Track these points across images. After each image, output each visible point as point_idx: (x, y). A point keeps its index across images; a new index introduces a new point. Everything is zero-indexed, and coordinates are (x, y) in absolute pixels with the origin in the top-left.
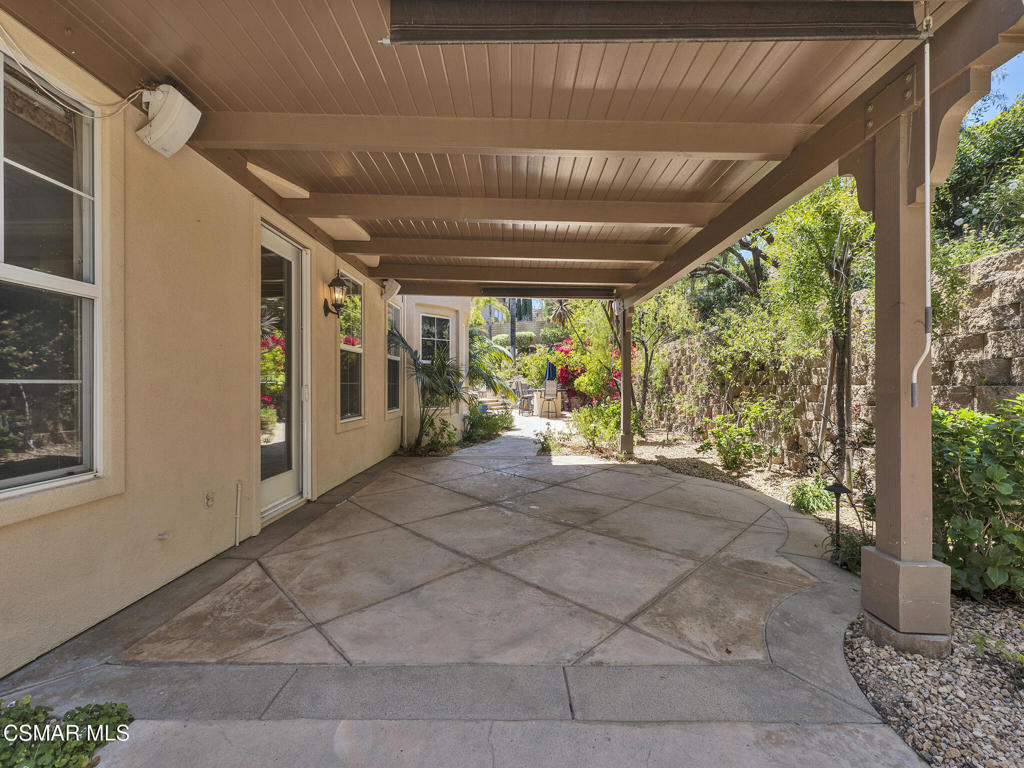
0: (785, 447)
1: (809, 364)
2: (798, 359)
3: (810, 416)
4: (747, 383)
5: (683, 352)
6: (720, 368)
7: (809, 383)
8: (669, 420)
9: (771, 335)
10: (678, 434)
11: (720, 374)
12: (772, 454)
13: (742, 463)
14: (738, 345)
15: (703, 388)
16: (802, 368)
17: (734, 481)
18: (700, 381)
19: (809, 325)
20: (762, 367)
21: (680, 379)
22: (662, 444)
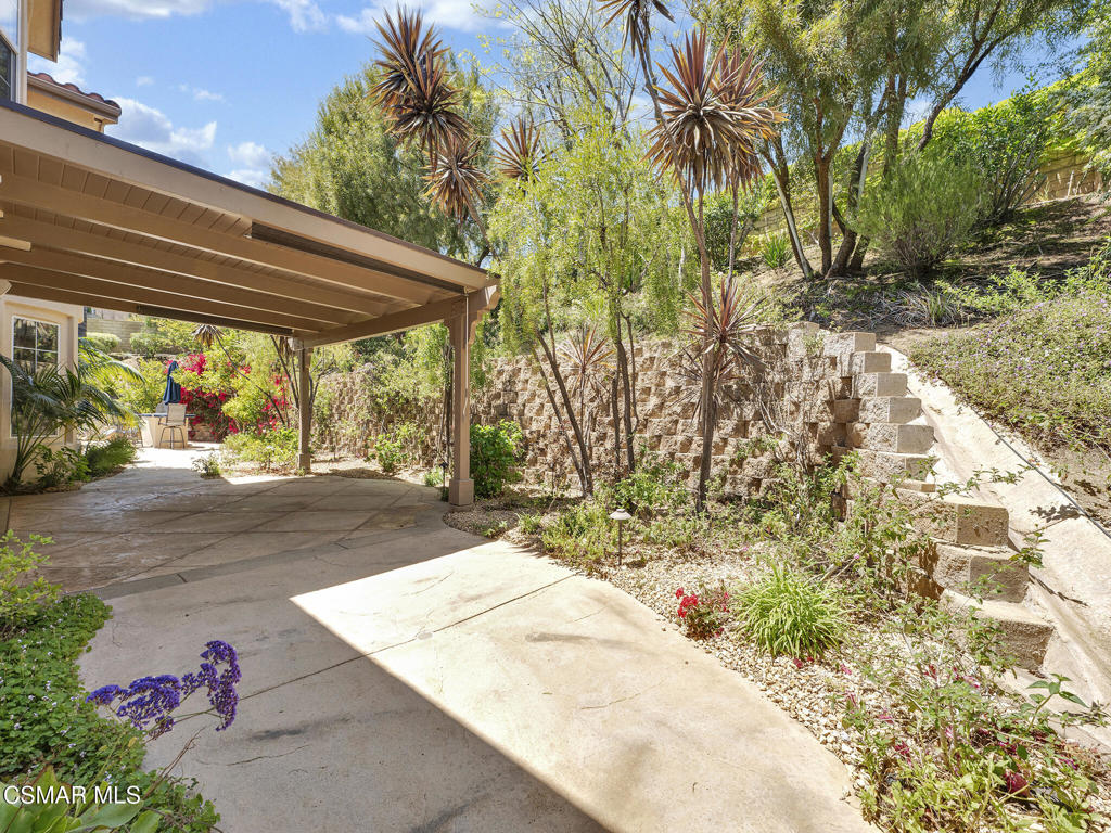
0: (420, 453)
1: (434, 401)
2: (428, 398)
3: (434, 433)
4: (397, 413)
5: (345, 385)
6: (380, 401)
7: (434, 413)
8: (331, 442)
9: (413, 381)
10: (343, 453)
11: (377, 404)
12: (414, 458)
13: (396, 467)
14: (392, 386)
15: (364, 415)
16: (431, 404)
17: (390, 478)
18: (361, 408)
19: (434, 379)
20: (407, 401)
21: (342, 408)
22: (331, 461)
